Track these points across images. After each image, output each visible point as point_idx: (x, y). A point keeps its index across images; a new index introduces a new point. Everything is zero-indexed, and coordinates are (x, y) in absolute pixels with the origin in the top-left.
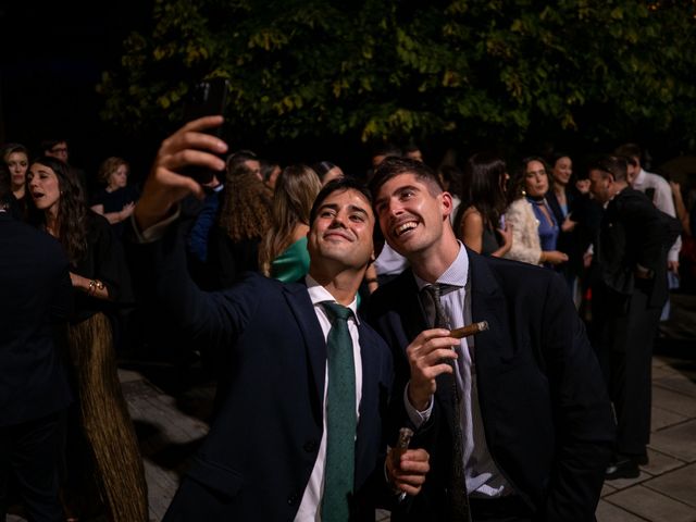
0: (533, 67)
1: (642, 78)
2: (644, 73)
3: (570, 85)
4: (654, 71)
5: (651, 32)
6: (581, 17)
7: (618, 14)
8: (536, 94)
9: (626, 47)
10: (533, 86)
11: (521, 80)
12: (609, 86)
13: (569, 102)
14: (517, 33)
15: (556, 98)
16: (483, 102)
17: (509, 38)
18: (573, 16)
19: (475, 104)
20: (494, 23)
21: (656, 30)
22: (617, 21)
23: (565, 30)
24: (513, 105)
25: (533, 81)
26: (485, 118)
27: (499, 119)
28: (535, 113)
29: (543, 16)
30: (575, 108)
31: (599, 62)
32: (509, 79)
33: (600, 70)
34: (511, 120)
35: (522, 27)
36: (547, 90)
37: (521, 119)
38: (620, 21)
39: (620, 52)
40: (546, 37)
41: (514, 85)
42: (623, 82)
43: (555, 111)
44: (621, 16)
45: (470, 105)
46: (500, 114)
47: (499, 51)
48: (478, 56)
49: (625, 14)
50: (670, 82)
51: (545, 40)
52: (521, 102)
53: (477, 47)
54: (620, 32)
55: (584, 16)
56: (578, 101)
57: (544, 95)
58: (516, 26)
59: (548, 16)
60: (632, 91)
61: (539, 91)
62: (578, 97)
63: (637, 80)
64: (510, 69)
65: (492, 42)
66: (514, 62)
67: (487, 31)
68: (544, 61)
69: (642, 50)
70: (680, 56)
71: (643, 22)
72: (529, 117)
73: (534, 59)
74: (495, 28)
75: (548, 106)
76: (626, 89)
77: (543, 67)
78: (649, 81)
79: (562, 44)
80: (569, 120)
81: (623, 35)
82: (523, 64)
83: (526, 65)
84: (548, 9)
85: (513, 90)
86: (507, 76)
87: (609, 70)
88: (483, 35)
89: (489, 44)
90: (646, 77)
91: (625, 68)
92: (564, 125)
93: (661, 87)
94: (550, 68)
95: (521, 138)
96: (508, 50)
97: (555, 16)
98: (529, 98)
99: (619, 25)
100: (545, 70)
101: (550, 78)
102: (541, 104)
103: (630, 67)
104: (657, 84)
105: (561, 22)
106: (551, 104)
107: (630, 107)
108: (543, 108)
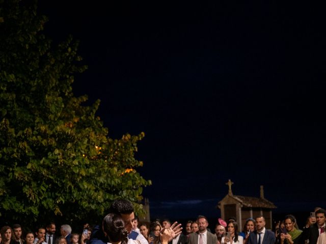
0: (39, 185)
1: (89, 191)
2: (90, 189)
3: (57, 194)
4: (95, 188)
5: (91, 171)
6: (59, 163)
7: (76, 162)
8: (41, 198)
9: (81, 177)
10: (39, 195)
11: (33, 192)
12: (75, 195)
13: (58, 202)
14: (29, 169)
15: (51, 200)
16: (15, 202)
17: (25, 172)
18: (56, 162)
19: (11, 204)
20: (16, 164)
21: (93, 169)
22: (76, 166)
23: (52, 169)
24: (31, 204)
25: (39, 192)
26: (17, 210)
27: (23, 211)
28: (41, 208)
29: (42, 162)
30: (60, 205)
31: (70, 184)
32: (27, 192)
33: (70, 187)
34: (30, 211)
35: (32, 167)
36: (46, 197)
37: (35, 211)
38: (77, 166)
39: (78, 180)
40: (44, 172)
41: (30, 195)
42: (81, 193)
43: (51, 206)
44: (77, 164)
45: (9, 204)
46: (24, 208)
47: (21, 178)
48: (9, 180)
49: (79, 162)
50: (101, 193)
51: (44, 173)
52: (35, 202)
53: (9, 175)
54: (78, 171)
55: (61, 162)
56: (61, 201)
57: (45, 199)
58: (29, 166)
59: (44, 162)
60: (85, 197)
61: (43, 197)
62: (61, 199)
63: (87, 192)
64: (27, 187)
65: (18, 173)
66: (29, 183)
67: (13, 168)
68: (44, 183)
69: (88, 178)
70: (105, 181)
71: (87, 166)
72: (39, 210)
73: (39, 182)
74: (17, 166)
75: (47, 204)
76: (83, 196)
77: (43, 186)
78: (92, 192)
79: (52, 175)
80: (58, 211)
81: (79, 172)
82: (34, 184)
83: (35, 185)
84: (44, 158)
85: (30, 197)
86: (26, 190)
87: (74, 188)
88: (11, 169)
89: (17, 175)
90: (91, 191)
91: (81, 187)
92: (56, 213)
93: (97, 195)
94: (47, 186)
95: (36, 220)
96: (26, 177)
97: (47, 162)
98: (38, 200)
99: (77, 167)
100: (45, 188)
101: (47, 191)
102: (44, 203)
103: (83, 186)
104: (96, 194)
105: (51, 166)
106: (49, 203)
107: (85, 204)
108: (45, 205)
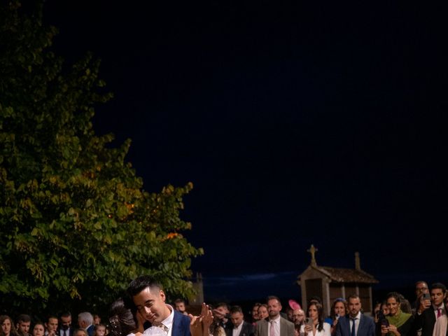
0: (48, 258)
1: (117, 265)
2: (119, 262)
3: (73, 270)
4: (125, 261)
5: (119, 237)
6: (76, 228)
7: (98, 226)
8: (52, 276)
9: (105, 246)
10: (49, 271)
11: (41, 267)
12: (98, 271)
13: (74, 281)
14: (35, 237)
15: (65, 278)
16: (16, 282)
17: (29, 240)
18: (71, 227)
19: (10, 284)
20: (17, 229)
21: (122, 235)
22: (98, 230)
23: (66, 235)
24: (38, 284)
25: (49, 268)
26: (19, 293)
27: (28, 294)
28: (52, 290)
29: (51, 226)
30: (78, 285)
31: (90, 255)
32: (33, 267)
33: (91, 259)
34: (37, 294)
35: (38, 233)
36: (59, 274)
37: (44, 293)
38: (100, 230)
39: (102, 249)
40: (55, 240)
41: (37, 271)
42: (106, 267)
43: (66, 287)
44: (100, 228)
45: (8, 285)
46: (29, 291)
47: (24, 249)
48: (8, 252)
49: (103, 226)
50: (134, 267)
51: (54, 242)
52: (43, 282)
53: (7, 246)
54: (101, 237)
55: (78, 227)
56: (80, 280)
57: (57, 276)
58: (35, 232)
59: (54, 226)
60: (113, 273)
61: (54, 274)
62: (80, 277)
63: (114, 266)
64: (33, 260)
65: (19, 241)
66: (35, 256)
67: (13, 234)
68: (55, 255)
69: (116, 247)
70: (140, 250)
71: (114, 231)
72: (49, 292)
73: (48, 254)
74: (18, 233)
75: (61, 284)
76: (109, 271)
77: (54, 259)
78: (122, 267)
79: (66, 244)
80: (75, 293)
81: (103, 239)
82: (41, 257)
83: (43, 258)
84: (54, 221)
85: (36, 274)
86: (31, 265)
87: (97, 261)
88: (10, 237)
89: (18, 244)
90: (120, 265)
91: (107, 259)
92: (72, 296)
93: (129, 270)
94: (60, 259)
95: (45, 306)
96: (30, 248)
97: (59, 227)
98: (48, 279)
99: (100, 233)
100: (57, 261)
101: (60, 266)
102: (56, 282)
103: (109, 258)
104: (127, 269)
105: (64, 231)
106: (62, 283)
107: (112, 283)
108: (58, 285)
